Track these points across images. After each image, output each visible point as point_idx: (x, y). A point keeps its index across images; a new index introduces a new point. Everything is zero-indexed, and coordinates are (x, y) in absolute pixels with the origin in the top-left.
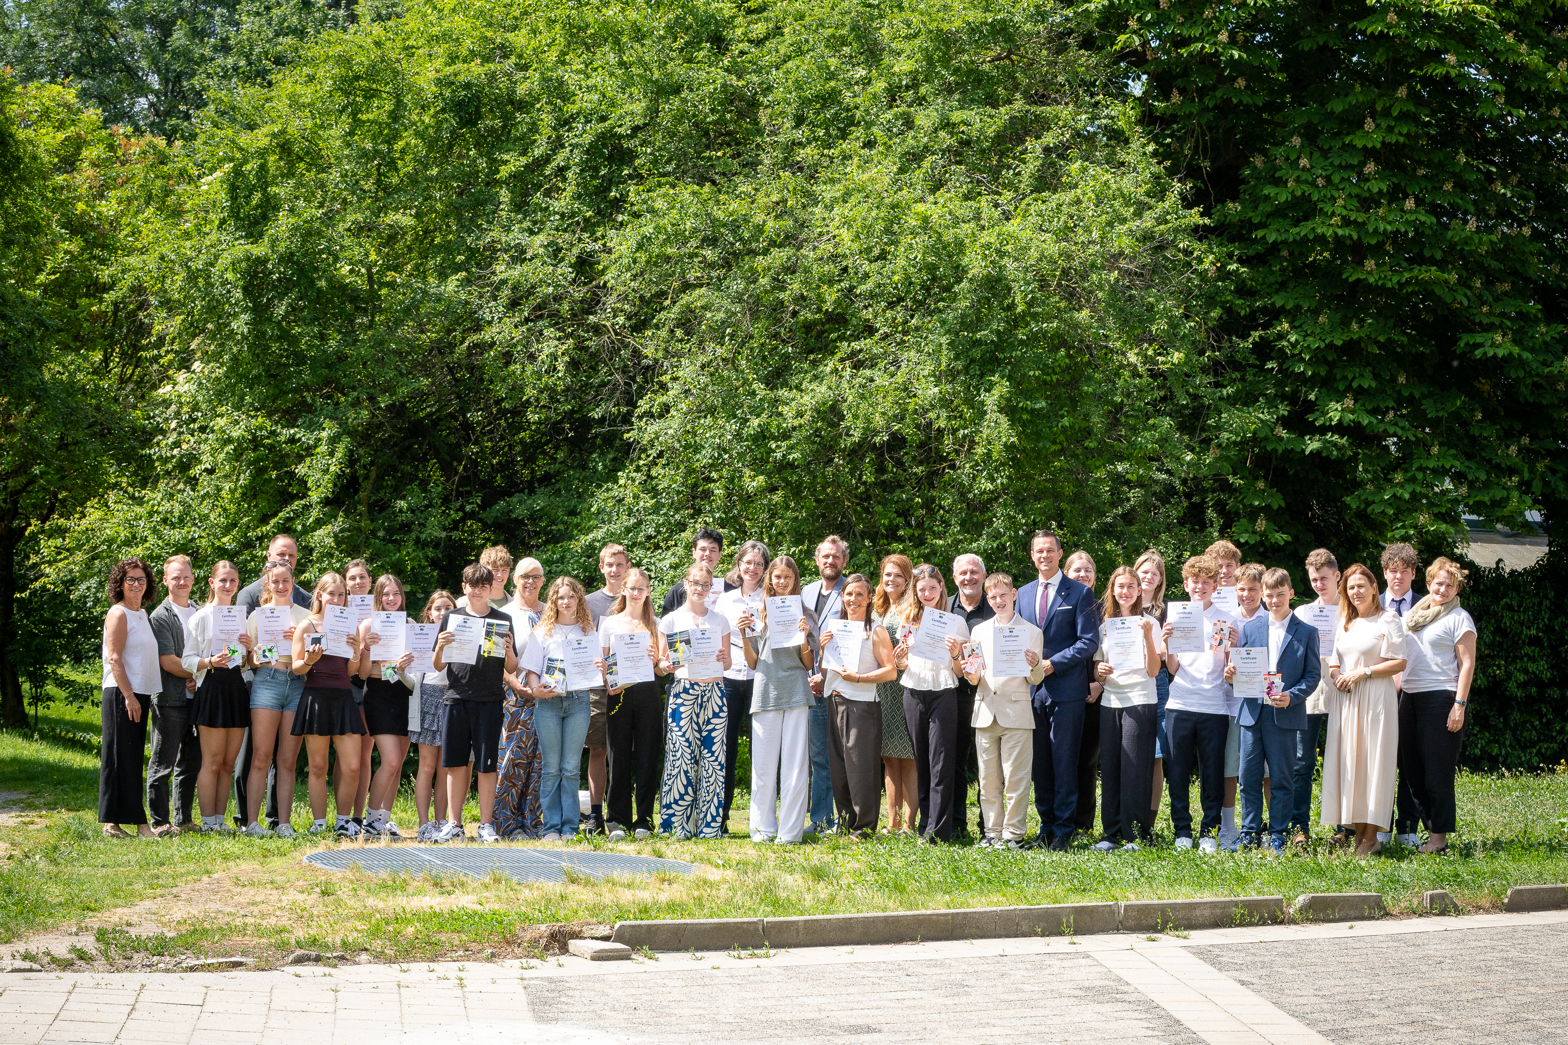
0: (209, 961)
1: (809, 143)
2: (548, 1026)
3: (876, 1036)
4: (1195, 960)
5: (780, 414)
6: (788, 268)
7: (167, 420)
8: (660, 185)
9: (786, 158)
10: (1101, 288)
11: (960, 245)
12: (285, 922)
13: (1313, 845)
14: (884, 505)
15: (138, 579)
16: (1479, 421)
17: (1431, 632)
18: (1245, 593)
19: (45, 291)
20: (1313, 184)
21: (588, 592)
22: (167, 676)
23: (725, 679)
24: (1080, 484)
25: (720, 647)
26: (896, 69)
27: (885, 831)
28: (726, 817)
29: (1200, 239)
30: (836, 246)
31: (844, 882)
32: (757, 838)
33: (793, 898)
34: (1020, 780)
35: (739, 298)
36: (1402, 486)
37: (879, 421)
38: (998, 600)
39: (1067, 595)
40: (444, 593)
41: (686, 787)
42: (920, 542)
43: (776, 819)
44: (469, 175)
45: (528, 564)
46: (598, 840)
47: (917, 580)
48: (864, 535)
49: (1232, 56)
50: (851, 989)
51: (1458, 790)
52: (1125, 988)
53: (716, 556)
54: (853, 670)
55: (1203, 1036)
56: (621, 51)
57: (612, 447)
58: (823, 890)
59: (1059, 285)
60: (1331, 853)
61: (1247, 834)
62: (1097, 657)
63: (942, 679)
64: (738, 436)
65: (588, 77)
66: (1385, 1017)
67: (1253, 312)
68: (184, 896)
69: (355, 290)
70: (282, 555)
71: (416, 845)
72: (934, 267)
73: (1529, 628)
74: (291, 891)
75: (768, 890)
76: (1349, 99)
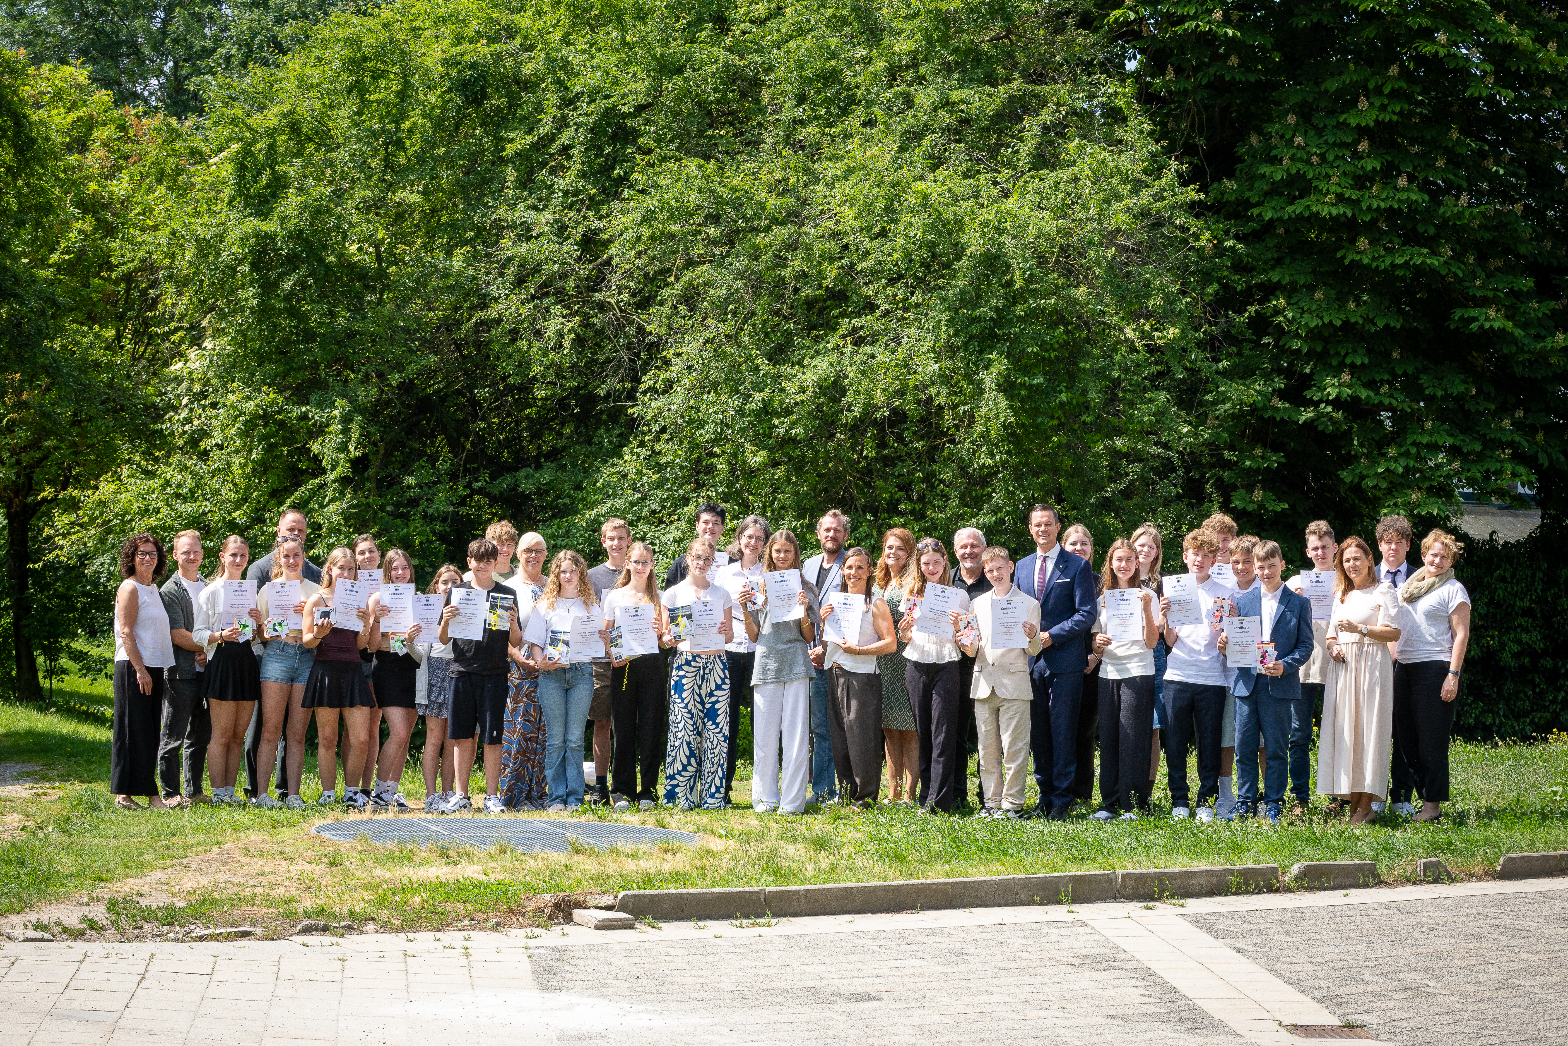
0: (218, 931)
1: (811, 121)
2: (551, 995)
3: (875, 1004)
4: (1191, 928)
5: (782, 390)
6: (790, 245)
7: (179, 395)
8: (664, 162)
9: (788, 137)
10: (1098, 264)
11: (959, 223)
12: (293, 892)
14: (885, 479)
15: (149, 553)
16: (1472, 397)
17: (1426, 603)
18: (1240, 566)
19: (59, 270)
20: (1308, 162)
21: (591, 566)
22: (178, 650)
23: (728, 653)
24: (1079, 459)
25: (722, 620)
26: (896, 49)
27: (886, 801)
28: (729, 788)
29: (1197, 216)
30: (837, 223)
31: (845, 851)
32: (760, 808)
33: (795, 868)
34: (1019, 751)
35: (740, 275)
36: (1396, 461)
37: (880, 397)
38: (996, 573)
39: (1065, 568)
41: (688, 758)
42: (920, 516)
43: (778, 790)
44: (475, 153)
45: (531, 538)
46: (603, 810)
47: (920, 553)
48: (865, 508)
49: (1227, 34)
50: (852, 958)
51: (1452, 759)
52: (1122, 956)
53: (719, 530)
54: (853, 642)
55: (1199, 1003)
56: (624, 31)
57: (617, 422)
58: (824, 860)
59: (1057, 262)
60: (1326, 822)
61: (1243, 803)
62: (1094, 630)
63: (946, 652)
64: (741, 412)
65: (593, 57)
66: (1379, 984)
67: (1250, 288)
68: (194, 867)
69: (363, 268)
70: (291, 530)
71: (423, 815)
72: (933, 245)
73: (1522, 599)
74: (300, 861)
75: (770, 860)
76: (1343, 78)
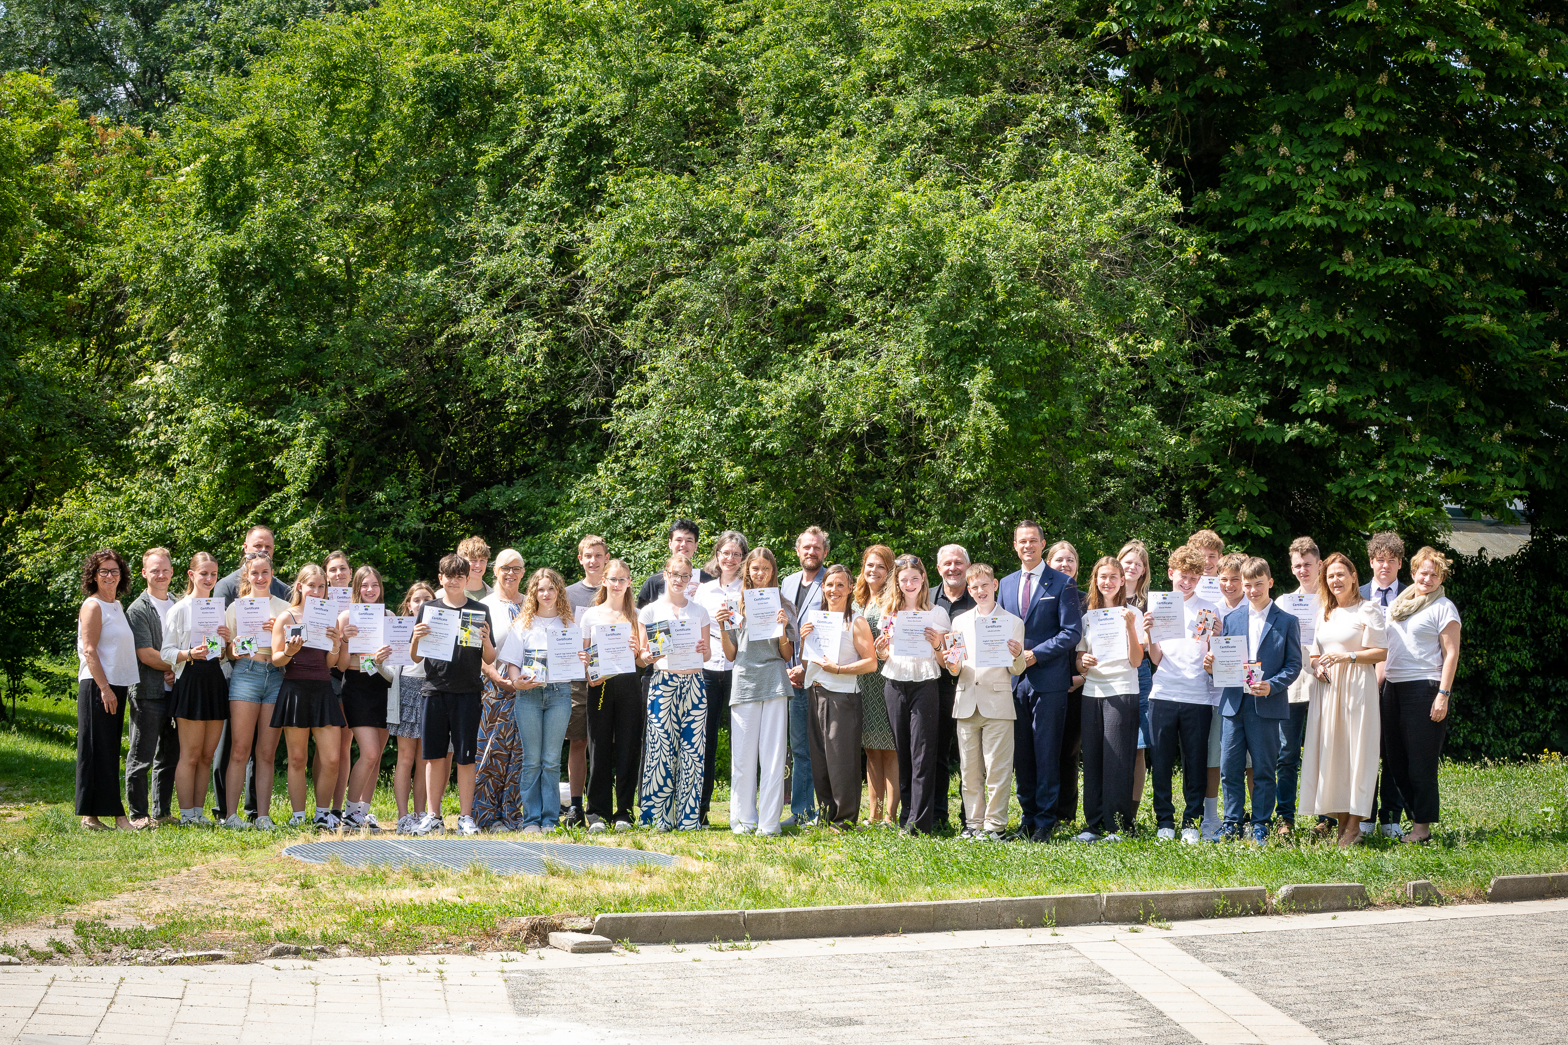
0: (188, 954)
1: (788, 132)
2: (528, 1019)
3: (858, 1028)
4: (1178, 951)
5: (760, 404)
6: (767, 258)
7: (144, 411)
8: (638, 175)
9: (765, 148)
10: (1081, 276)
11: (940, 234)
12: (264, 915)
13: (1295, 835)
14: (864, 495)
15: (111, 571)
16: (1462, 410)
17: (1416, 622)
18: (1228, 584)
19: (23, 283)
20: (1293, 172)
21: (568, 584)
22: (144, 668)
23: (705, 671)
24: (1061, 473)
25: (700, 638)
26: (875, 58)
27: (866, 823)
28: (705, 808)
29: (1182, 226)
30: (815, 235)
31: (825, 874)
32: (738, 830)
33: (774, 890)
34: (1002, 771)
35: (718, 289)
36: (1385, 472)
37: (859, 411)
38: (980, 590)
39: (1050, 586)
40: (423, 585)
41: (665, 779)
42: (900, 532)
43: (756, 810)
44: (448, 165)
45: (508, 556)
46: (578, 831)
47: (899, 570)
48: (844, 526)
49: (1213, 44)
50: (833, 981)
51: (1441, 779)
52: (1108, 980)
53: (693, 547)
54: (833, 660)
55: (1186, 1027)
56: (600, 44)
57: (590, 437)
58: (804, 882)
59: (1039, 274)
60: (1313, 843)
61: (1229, 824)
62: (1080, 648)
63: (923, 670)
64: (717, 427)
65: (567, 67)
66: (1368, 1008)
67: (1233, 302)
68: (162, 889)
69: (333, 280)
70: (259, 546)
71: (395, 837)
72: (912, 256)
73: (1511, 618)
74: (270, 883)
75: (749, 882)
76: (1330, 86)
